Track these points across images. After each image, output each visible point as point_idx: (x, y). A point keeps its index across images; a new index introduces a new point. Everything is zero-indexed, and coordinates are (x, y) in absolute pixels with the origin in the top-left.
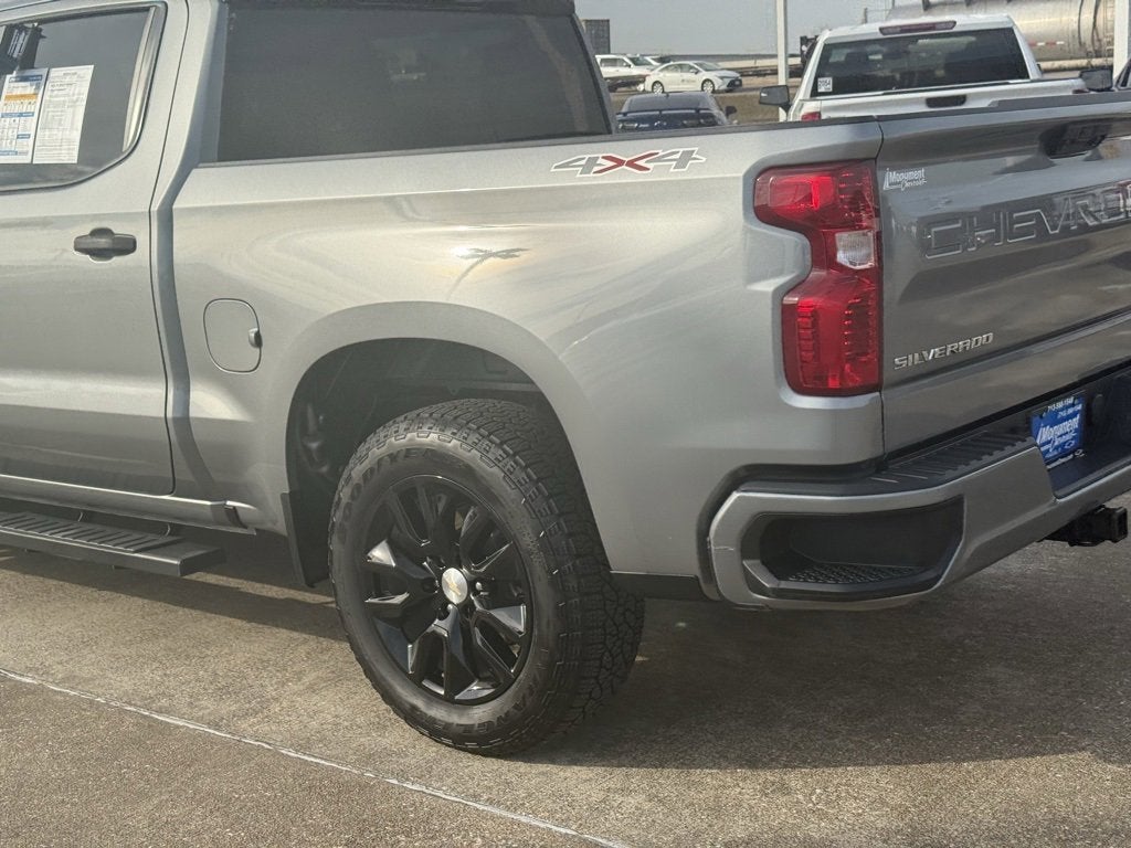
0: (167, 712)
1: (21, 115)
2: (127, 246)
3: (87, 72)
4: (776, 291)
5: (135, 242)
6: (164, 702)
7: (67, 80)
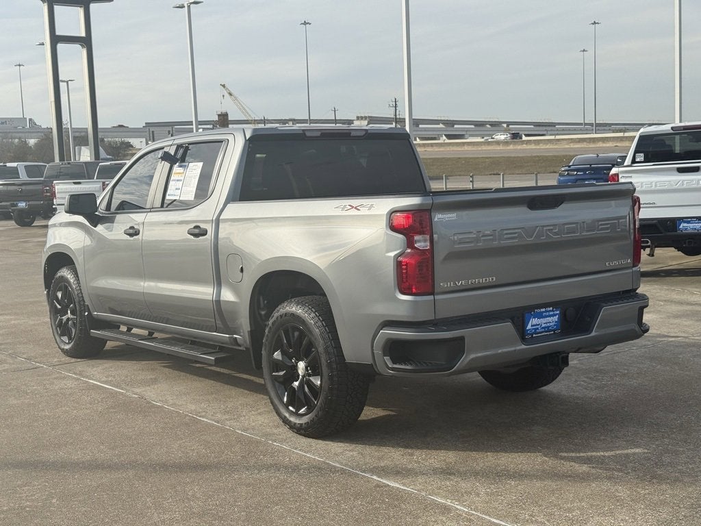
0: (203, 417)
1: (178, 180)
2: (204, 233)
3: (201, 164)
4: (394, 256)
5: (207, 231)
6: (203, 414)
7: (194, 168)
